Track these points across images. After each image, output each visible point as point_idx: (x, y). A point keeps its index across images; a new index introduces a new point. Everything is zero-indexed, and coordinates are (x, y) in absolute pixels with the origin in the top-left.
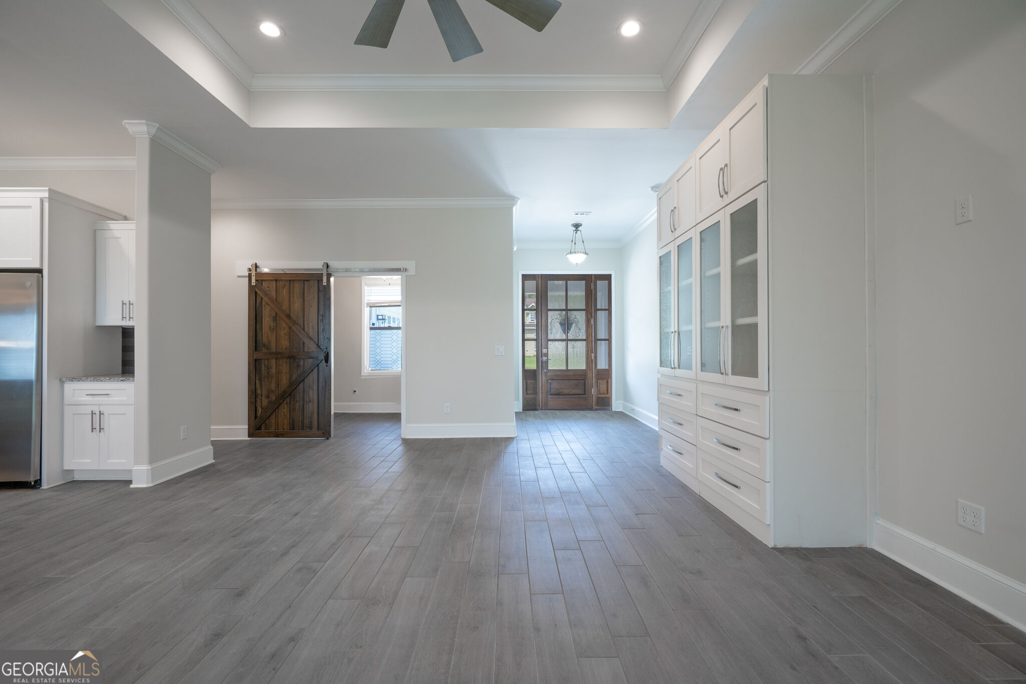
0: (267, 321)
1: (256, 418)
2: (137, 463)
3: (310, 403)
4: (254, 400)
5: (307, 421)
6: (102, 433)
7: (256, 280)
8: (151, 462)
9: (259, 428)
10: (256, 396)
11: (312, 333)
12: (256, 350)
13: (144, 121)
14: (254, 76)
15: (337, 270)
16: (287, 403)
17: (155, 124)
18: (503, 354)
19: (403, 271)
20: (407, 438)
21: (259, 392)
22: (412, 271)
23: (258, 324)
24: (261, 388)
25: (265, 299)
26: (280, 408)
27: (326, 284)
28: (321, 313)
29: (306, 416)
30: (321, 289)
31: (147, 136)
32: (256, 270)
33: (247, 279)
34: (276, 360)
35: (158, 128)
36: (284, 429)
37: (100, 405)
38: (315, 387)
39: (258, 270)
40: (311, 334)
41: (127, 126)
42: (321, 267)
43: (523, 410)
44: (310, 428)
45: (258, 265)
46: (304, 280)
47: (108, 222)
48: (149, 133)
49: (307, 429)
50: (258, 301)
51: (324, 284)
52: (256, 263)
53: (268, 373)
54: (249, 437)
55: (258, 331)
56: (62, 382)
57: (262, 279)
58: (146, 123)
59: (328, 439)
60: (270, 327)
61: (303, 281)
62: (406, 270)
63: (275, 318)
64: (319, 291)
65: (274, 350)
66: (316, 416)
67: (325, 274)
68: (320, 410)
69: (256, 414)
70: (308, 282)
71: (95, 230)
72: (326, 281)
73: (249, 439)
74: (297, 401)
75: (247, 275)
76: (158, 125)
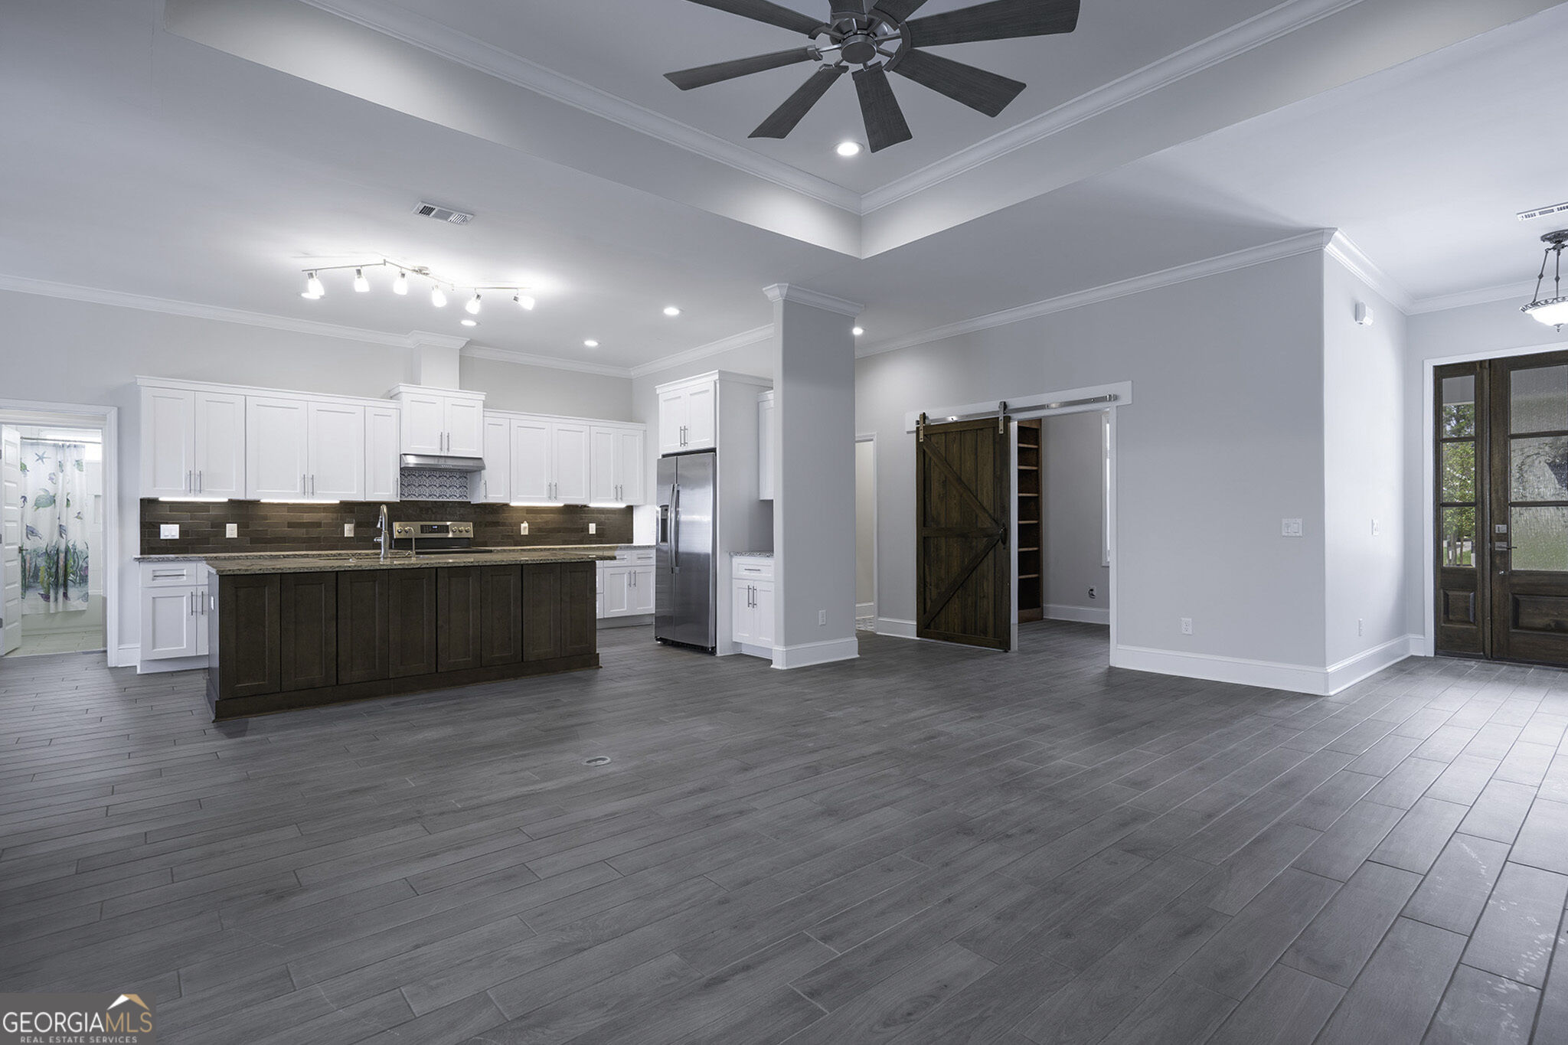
0: (936, 487)
1: (925, 613)
2: (777, 643)
3: (985, 599)
4: (922, 590)
5: (981, 624)
6: (755, 609)
7: (924, 435)
8: (787, 643)
9: (928, 626)
10: (925, 584)
11: (987, 502)
12: (924, 526)
13: (776, 285)
14: (861, 199)
16: (958, 597)
17: (785, 284)
18: (1300, 534)
19: (1110, 400)
20: (1117, 666)
21: (928, 580)
22: (1126, 399)
23: (927, 492)
24: (930, 575)
25: (934, 459)
26: (950, 602)
27: (1002, 432)
29: (981, 617)
30: (997, 439)
31: (780, 298)
32: (924, 423)
33: (915, 434)
34: (946, 538)
35: (789, 287)
36: (954, 632)
37: (755, 580)
38: (991, 578)
39: (927, 422)
40: (985, 504)
41: (766, 293)
42: (998, 409)
43: (1435, 653)
44: (985, 632)
45: (927, 415)
46: (977, 430)
47: (768, 392)
48: (782, 296)
49: (982, 635)
50: (927, 463)
51: (1000, 432)
52: (924, 414)
53: (938, 555)
54: (918, 636)
55: (927, 500)
56: (731, 556)
57: (931, 432)
58: (778, 286)
59: (1006, 652)
60: (940, 495)
61: (975, 431)
62: (1116, 398)
63: (944, 483)
64: (994, 442)
65: (943, 526)
66: (991, 617)
67: (1001, 418)
68: (996, 610)
69: (925, 608)
70: (981, 432)
71: (758, 403)
72: (1002, 428)
73: (918, 639)
74: (969, 595)
75: (915, 429)
76: (787, 285)
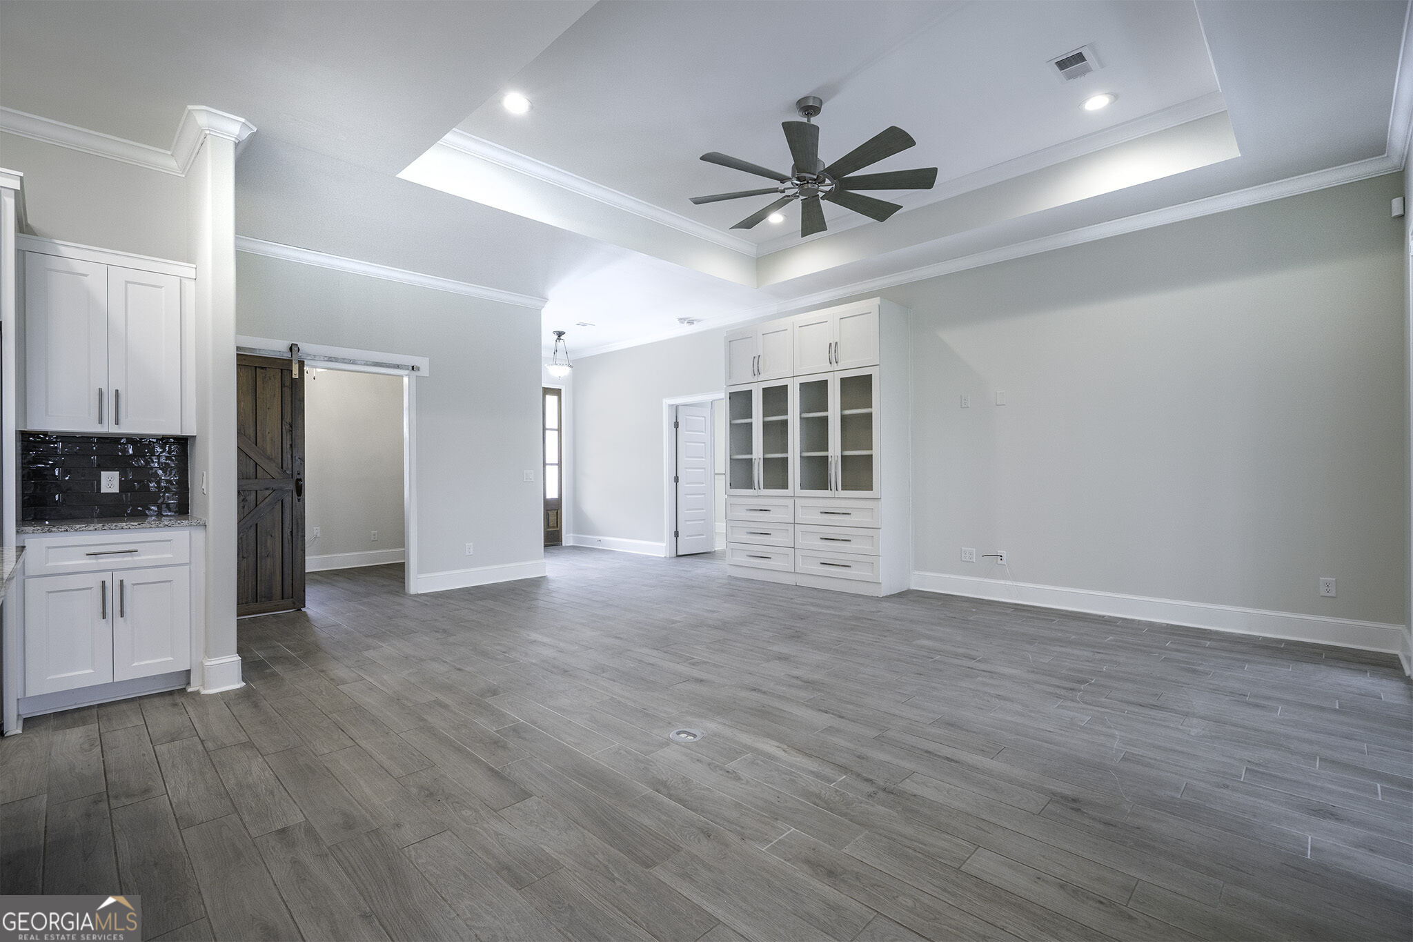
3: (269, 559)
5: (262, 588)
15: (314, 358)
17: (251, 126)
18: (533, 480)
19: (412, 369)
22: (425, 371)
27: (296, 377)
28: (288, 419)
29: (261, 580)
30: (288, 383)
31: (234, 139)
38: (278, 534)
42: (288, 350)
46: (256, 367)
49: (263, 599)
51: (293, 376)
59: (300, 610)
61: (253, 368)
62: (417, 369)
64: (282, 386)
66: (279, 578)
67: (294, 360)
68: (285, 569)
70: (262, 370)
72: (297, 372)
76: (255, 130)
